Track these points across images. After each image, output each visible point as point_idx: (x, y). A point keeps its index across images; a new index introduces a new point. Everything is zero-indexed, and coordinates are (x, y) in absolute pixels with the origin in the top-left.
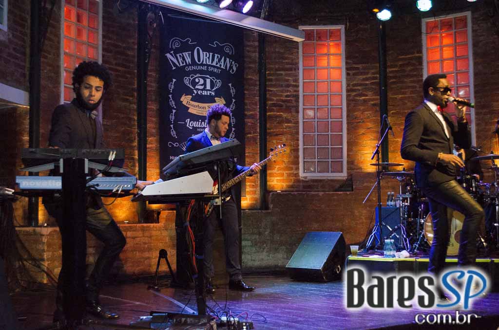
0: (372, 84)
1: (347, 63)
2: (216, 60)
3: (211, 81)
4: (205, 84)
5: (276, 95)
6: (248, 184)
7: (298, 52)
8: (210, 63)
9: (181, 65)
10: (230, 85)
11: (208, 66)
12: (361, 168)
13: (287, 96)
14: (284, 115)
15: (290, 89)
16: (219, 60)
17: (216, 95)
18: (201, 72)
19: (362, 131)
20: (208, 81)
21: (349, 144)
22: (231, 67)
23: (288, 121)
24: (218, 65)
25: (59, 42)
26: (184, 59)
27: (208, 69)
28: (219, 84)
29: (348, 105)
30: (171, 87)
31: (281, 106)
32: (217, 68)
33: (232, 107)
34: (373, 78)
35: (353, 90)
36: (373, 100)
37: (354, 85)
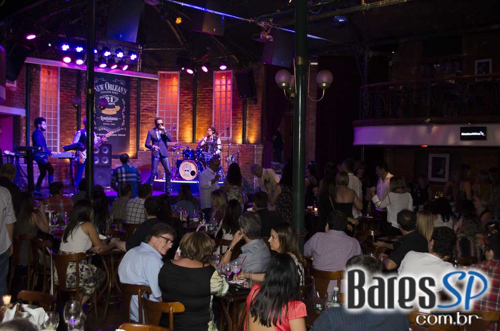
0: (191, 101)
1: (180, 90)
2: (116, 88)
3: (114, 99)
4: (110, 100)
5: (145, 104)
6: (131, 146)
7: (157, 84)
9: (99, 91)
10: (123, 100)
11: (112, 91)
12: (184, 141)
13: (151, 105)
14: (150, 114)
15: (153, 102)
16: (118, 88)
17: (116, 105)
18: (108, 94)
19: (186, 123)
20: (112, 98)
21: (180, 129)
22: (123, 91)
23: (151, 117)
24: (117, 91)
25: (39, 86)
26: (100, 88)
28: (117, 99)
29: (180, 111)
31: (148, 110)
33: (124, 110)
34: (192, 98)
35: (182, 103)
36: (191, 108)
37: (183, 101)
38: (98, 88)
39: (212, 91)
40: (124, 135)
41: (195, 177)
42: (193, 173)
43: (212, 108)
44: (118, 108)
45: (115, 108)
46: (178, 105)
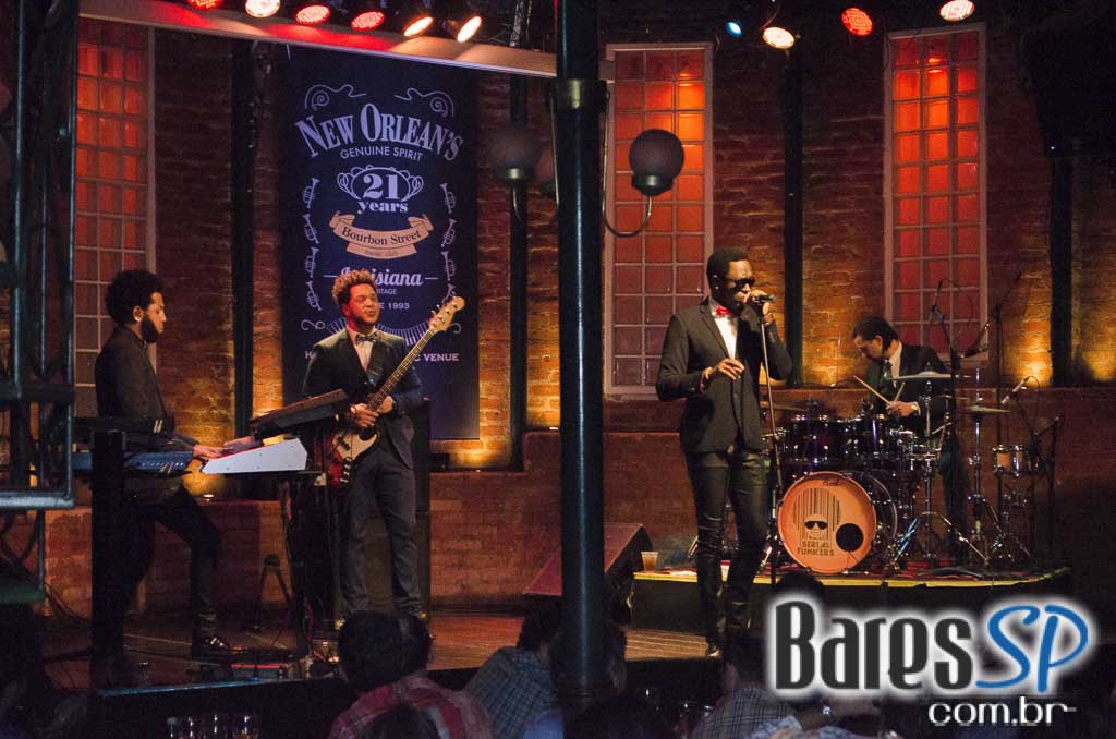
0: (773, 181)
1: (716, 133)
2: (411, 130)
3: (401, 182)
6: (484, 410)
8: (398, 139)
9: (331, 145)
10: (444, 186)
11: (392, 145)
16: (419, 132)
17: (412, 212)
18: (377, 160)
20: (393, 181)
22: (446, 146)
24: (416, 143)
26: (336, 131)
27: (392, 151)
28: (417, 185)
29: (716, 233)
30: (309, 196)
32: (414, 148)
33: (448, 237)
34: (775, 168)
35: (730, 196)
36: (772, 219)
37: (732, 184)
38: (329, 134)
39: (877, 130)
40: (454, 357)
41: (858, 555)
42: (848, 537)
43: (880, 216)
44: (421, 227)
45: (408, 226)
46: (710, 203)
